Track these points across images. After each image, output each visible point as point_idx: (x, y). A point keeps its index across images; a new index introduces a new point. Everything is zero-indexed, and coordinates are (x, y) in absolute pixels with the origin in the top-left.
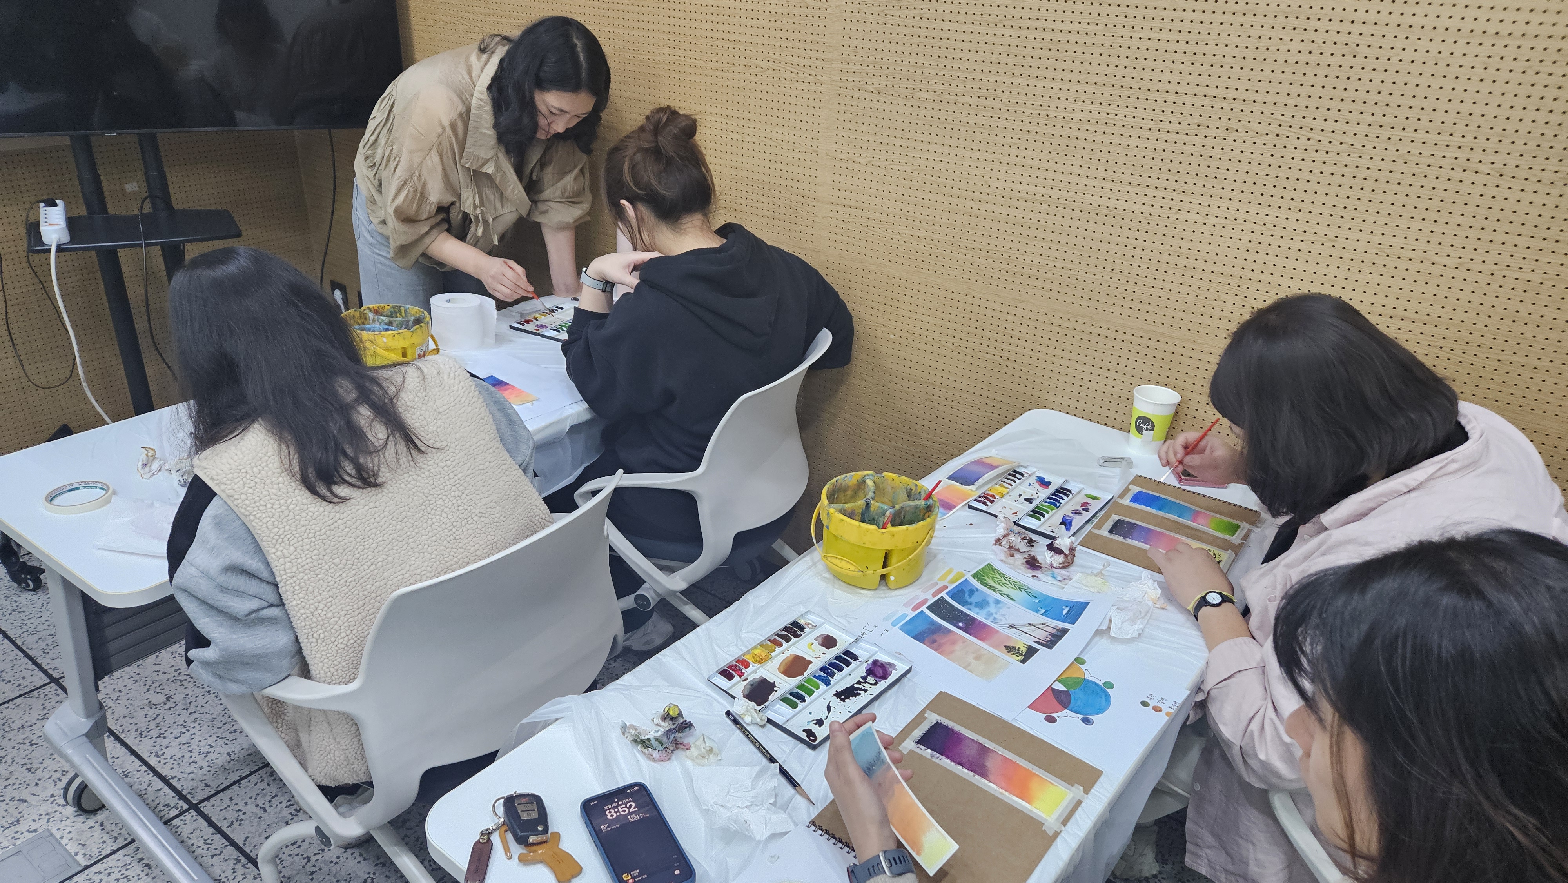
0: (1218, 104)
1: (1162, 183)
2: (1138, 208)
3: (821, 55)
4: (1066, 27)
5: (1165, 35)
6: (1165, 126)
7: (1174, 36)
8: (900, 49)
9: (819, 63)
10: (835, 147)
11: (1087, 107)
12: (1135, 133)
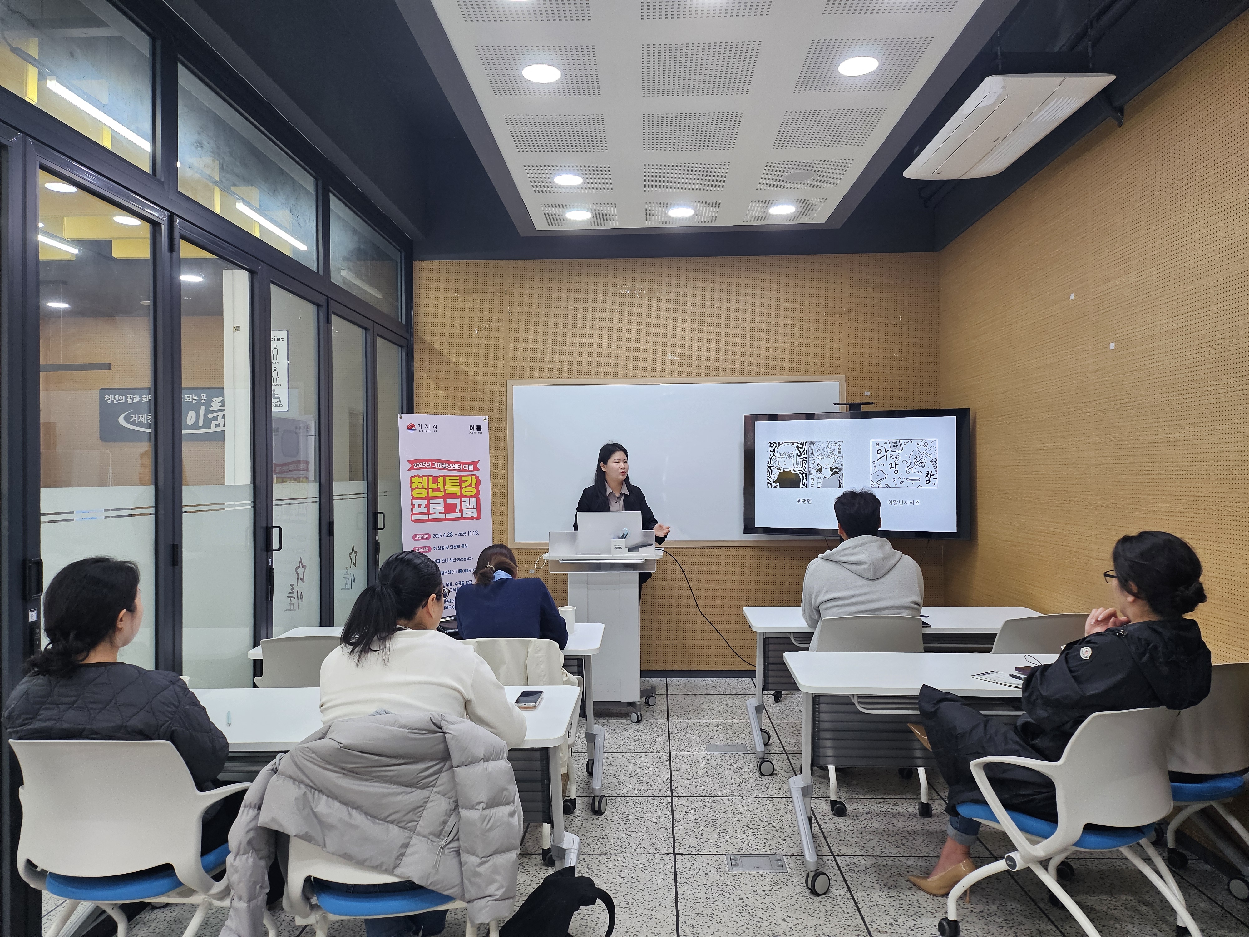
5: (1181, 472)
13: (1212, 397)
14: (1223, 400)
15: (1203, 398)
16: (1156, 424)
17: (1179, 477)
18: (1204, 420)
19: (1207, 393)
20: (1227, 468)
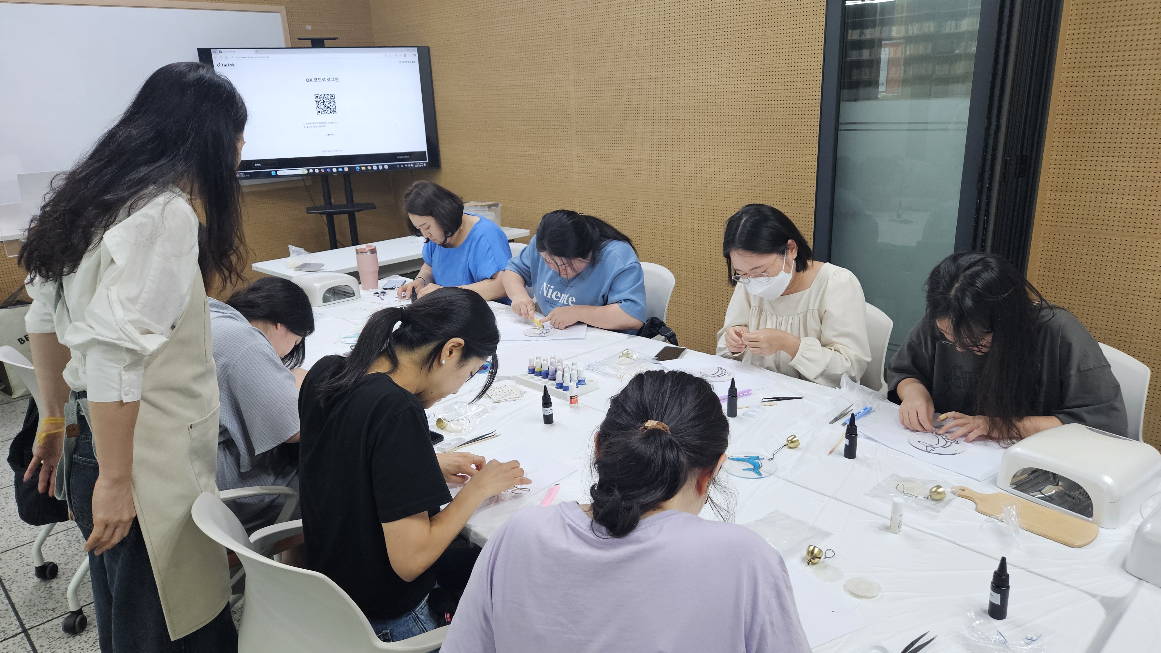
0: (679, 121)
1: (669, 149)
2: (664, 158)
3: (570, 121)
4: (636, 103)
5: (662, 102)
6: (667, 130)
7: (664, 102)
8: (592, 116)
9: (570, 124)
10: (577, 152)
11: (646, 127)
12: (660, 134)
13: (691, 44)
14: (702, 46)
15: (683, 44)
16: (638, 65)
17: (659, 106)
18: (683, 62)
19: (686, 41)
20: (703, 98)
